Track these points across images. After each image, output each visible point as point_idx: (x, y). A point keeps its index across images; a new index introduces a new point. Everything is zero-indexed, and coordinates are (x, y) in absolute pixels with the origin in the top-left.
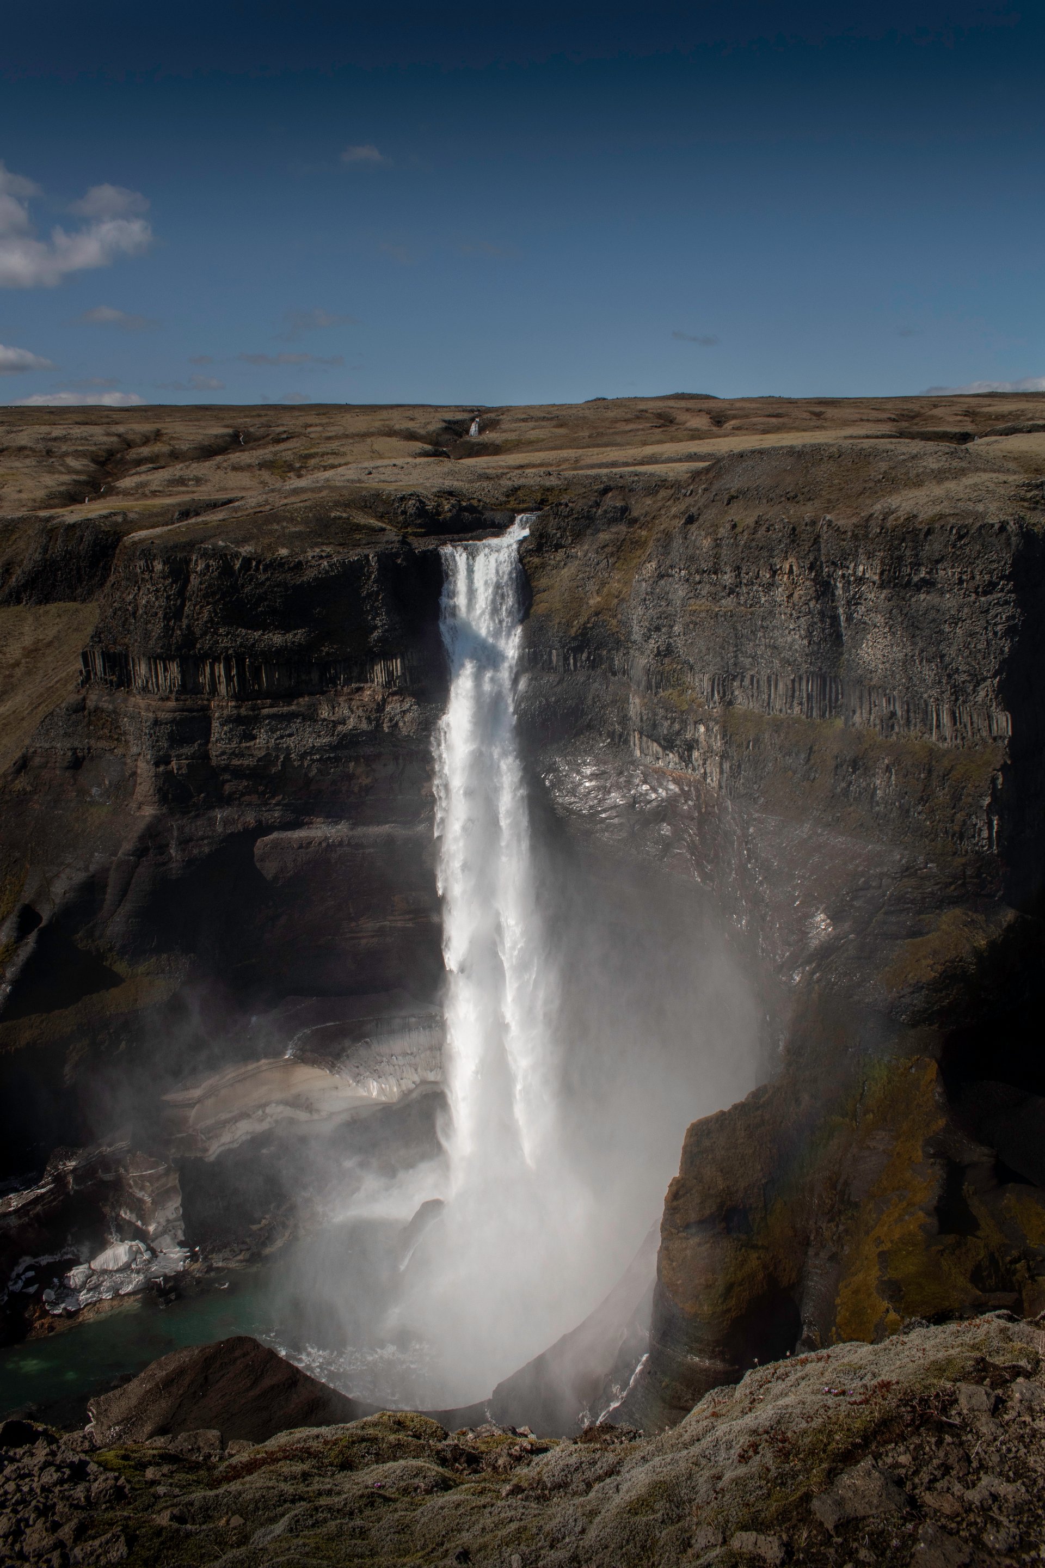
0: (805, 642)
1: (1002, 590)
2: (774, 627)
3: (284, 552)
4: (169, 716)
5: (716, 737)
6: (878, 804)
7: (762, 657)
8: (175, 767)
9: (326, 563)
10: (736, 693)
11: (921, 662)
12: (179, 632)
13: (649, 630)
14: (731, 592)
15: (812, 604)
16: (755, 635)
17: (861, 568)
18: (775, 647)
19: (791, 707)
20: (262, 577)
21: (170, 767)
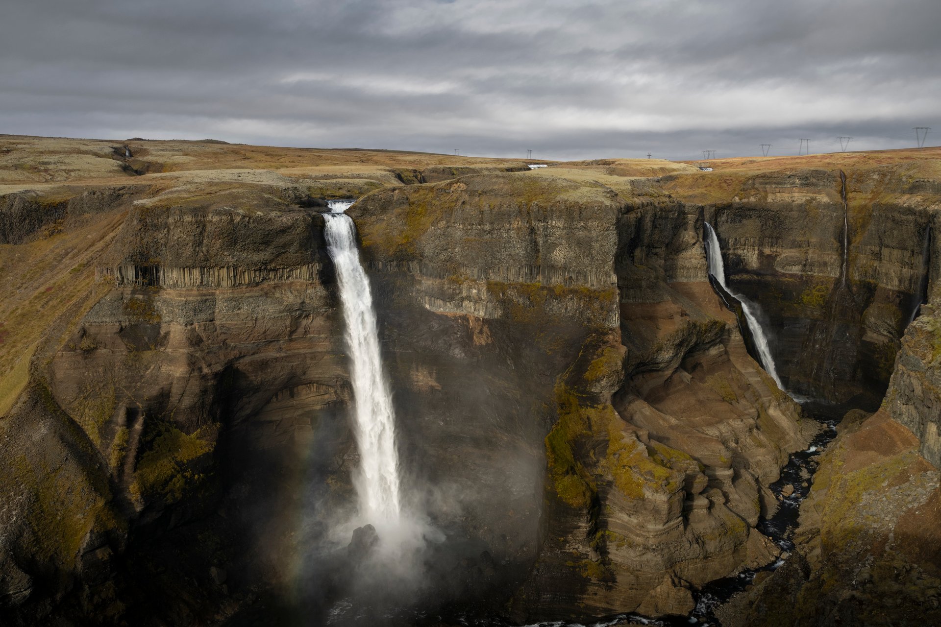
0: (525, 252)
1: (612, 230)
2: (510, 247)
3: (259, 213)
4: (194, 299)
5: (483, 293)
6: (569, 312)
7: (505, 259)
8: (197, 327)
9: (285, 219)
10: (491, 275)
11: (583, 257)
12: (202, 254)
13: (441, 250)
14: (489, 233)
15: (527, 237)
16: (501, 251)
17: (554, 222)
18: (510, 255)
19: (518, 278)
20: (251, 226)
21: (193, 326)
